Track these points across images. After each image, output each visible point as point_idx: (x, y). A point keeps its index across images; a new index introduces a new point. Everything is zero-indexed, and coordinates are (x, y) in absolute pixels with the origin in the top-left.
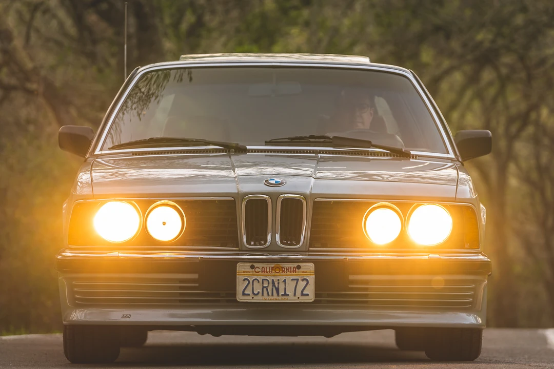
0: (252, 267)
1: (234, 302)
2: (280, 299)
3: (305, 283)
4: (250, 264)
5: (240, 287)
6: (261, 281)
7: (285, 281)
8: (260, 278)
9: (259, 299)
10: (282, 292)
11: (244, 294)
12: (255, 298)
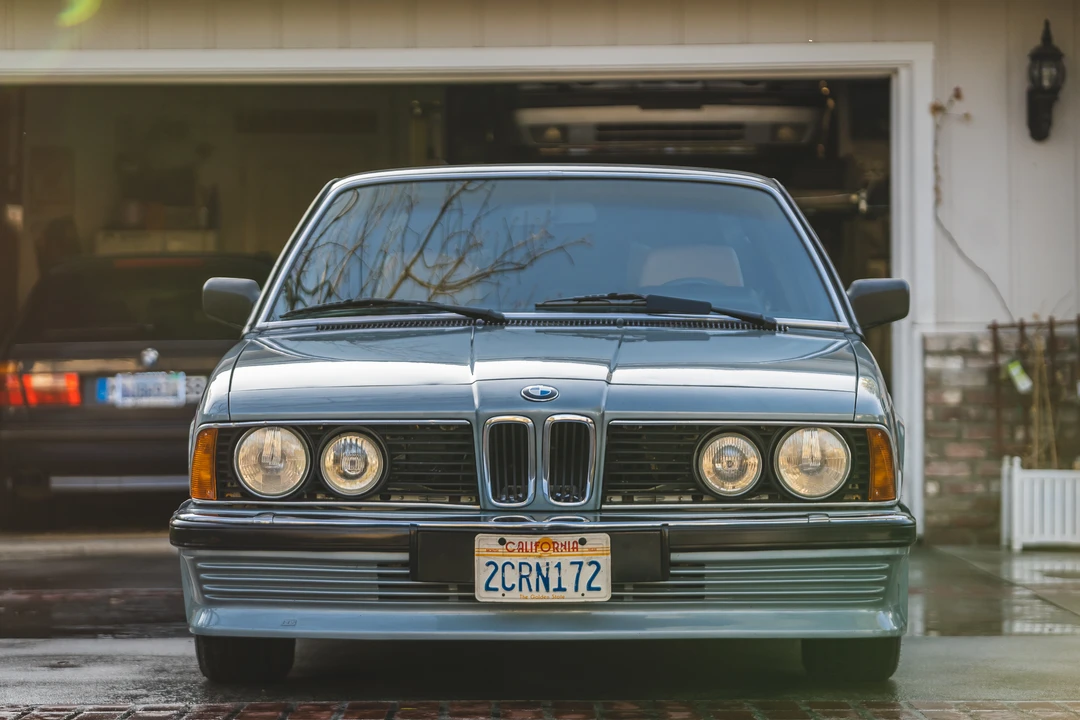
0: (502, 542)
1: (470, 601)
2: (551, 597)
3: (594, 567)
4: (499, 537)
5: (481, 575)
6: (517, 566)
7: (559, 566)
8: (516, 561)
9: (514, 597)
10: (553, 584)
11: (488, 588)
12: (507, 594)
